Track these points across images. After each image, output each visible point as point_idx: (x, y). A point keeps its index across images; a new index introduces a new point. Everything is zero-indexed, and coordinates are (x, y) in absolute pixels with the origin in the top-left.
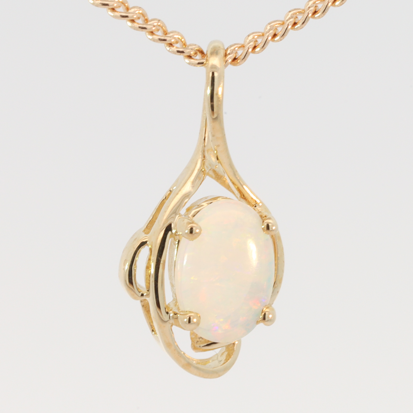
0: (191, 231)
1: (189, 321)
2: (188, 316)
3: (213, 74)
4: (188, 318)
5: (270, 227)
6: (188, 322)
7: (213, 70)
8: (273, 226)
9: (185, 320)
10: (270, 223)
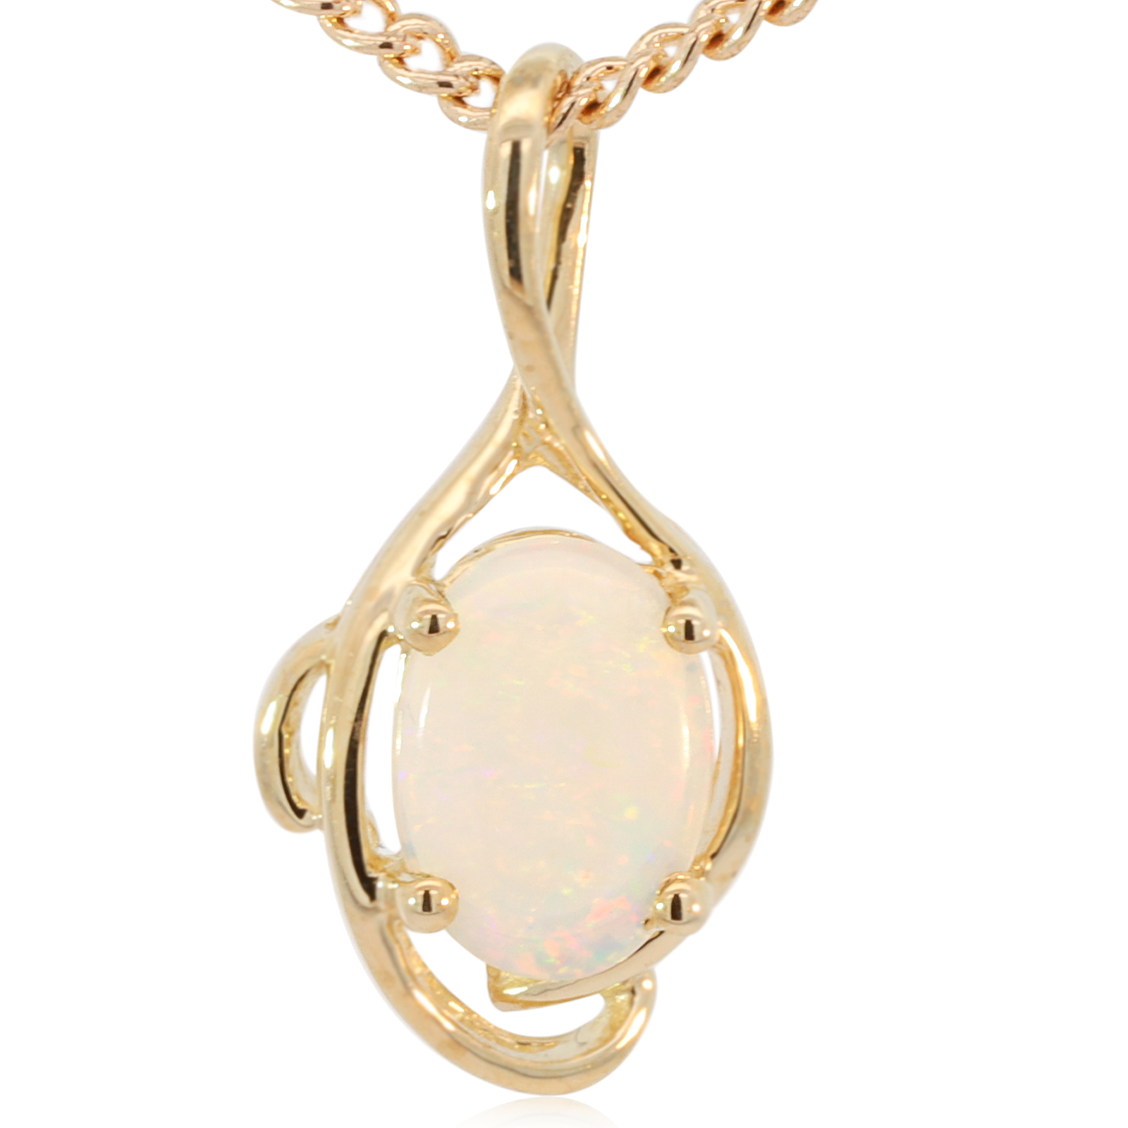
0: (434, 628)
1: (427, 904)
2: (420, 889)
3: (516, 148)
4: (422, 893)
5: (696, 631)
6: (420, 908)
7: (515, 136)
8: (704, 627)
9: (412, 901)
10: (696, 618)
